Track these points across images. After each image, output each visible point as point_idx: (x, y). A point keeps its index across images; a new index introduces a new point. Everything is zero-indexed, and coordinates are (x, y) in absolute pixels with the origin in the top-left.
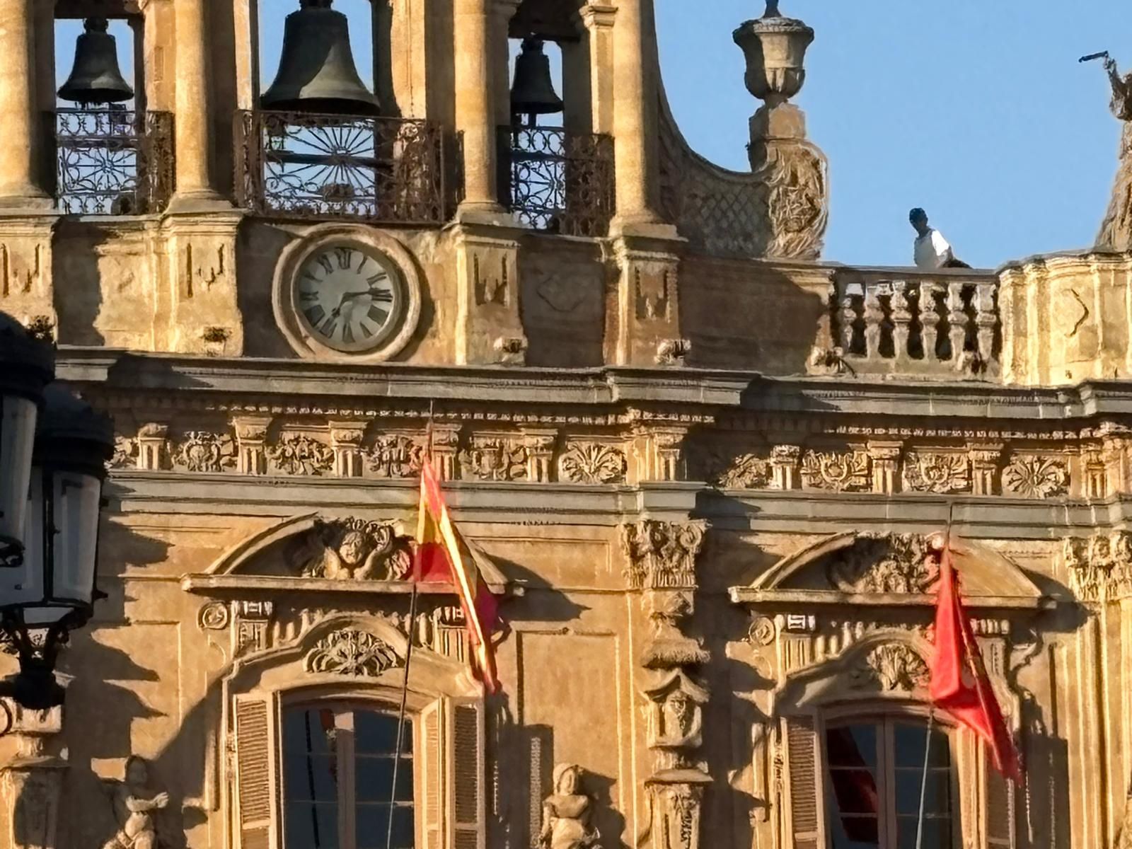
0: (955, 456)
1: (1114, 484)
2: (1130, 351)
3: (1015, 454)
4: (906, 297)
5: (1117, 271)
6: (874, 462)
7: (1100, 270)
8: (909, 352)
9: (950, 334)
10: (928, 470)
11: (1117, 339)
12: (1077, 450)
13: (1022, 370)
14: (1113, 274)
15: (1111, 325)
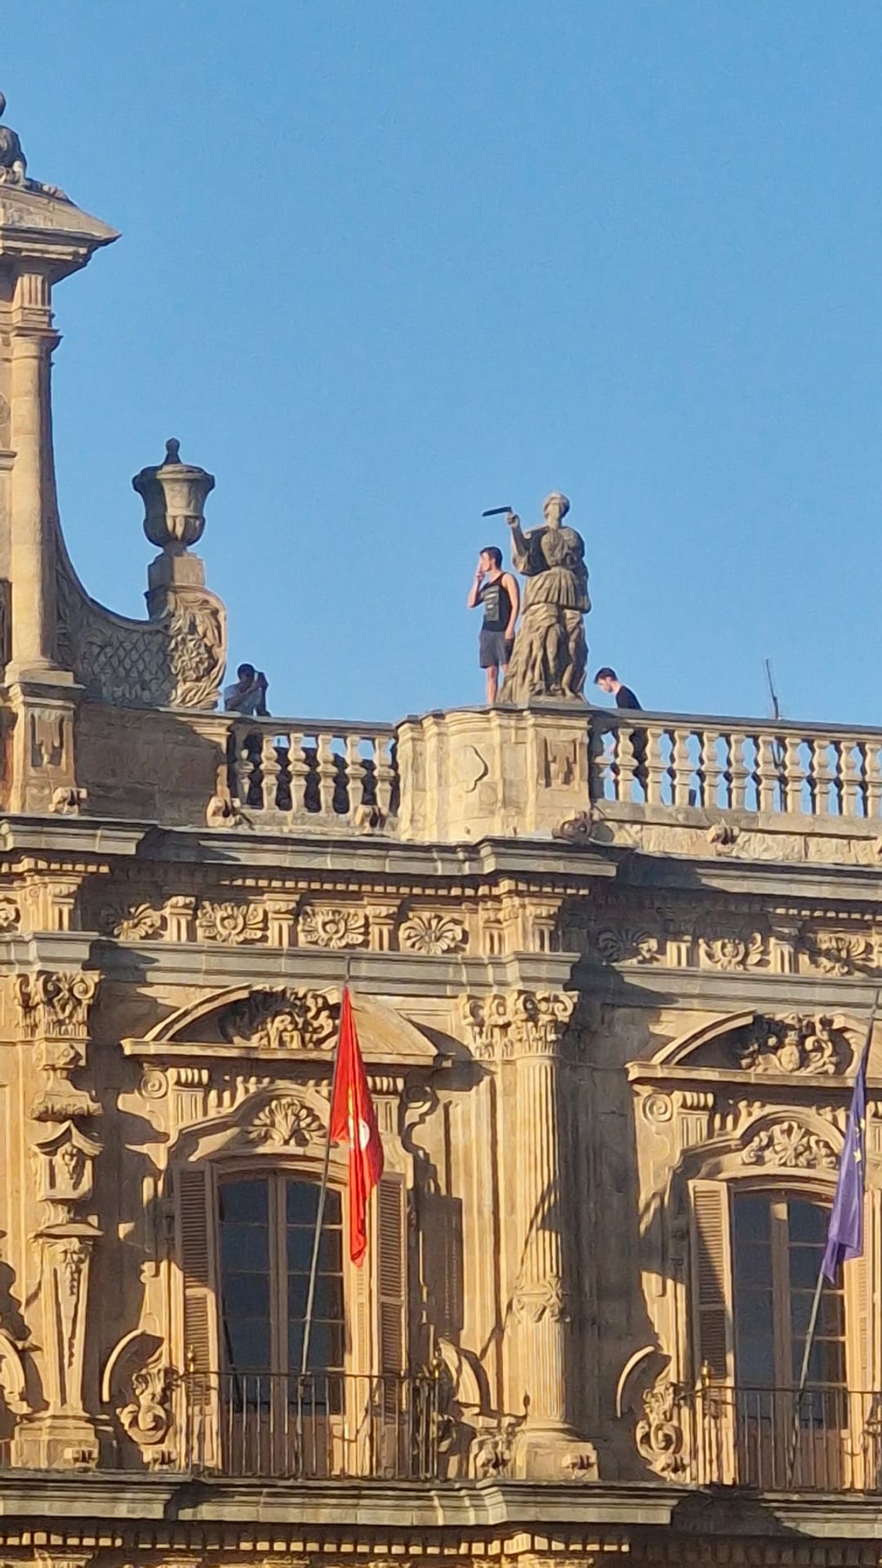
0: (352, 911)
1: (513, 943)
2: (530, 810)
3: (412, 910)
4: (304, 750)
5: (517, 729)
6: (270, 915)
7: (500, 726)
8: (307, 806)
9: (349, 787)
10: (325, 924)
11: (517, 797)
12: (474, 907)
13: (420, 825)
14: (513, 731)
15: (511, 782)
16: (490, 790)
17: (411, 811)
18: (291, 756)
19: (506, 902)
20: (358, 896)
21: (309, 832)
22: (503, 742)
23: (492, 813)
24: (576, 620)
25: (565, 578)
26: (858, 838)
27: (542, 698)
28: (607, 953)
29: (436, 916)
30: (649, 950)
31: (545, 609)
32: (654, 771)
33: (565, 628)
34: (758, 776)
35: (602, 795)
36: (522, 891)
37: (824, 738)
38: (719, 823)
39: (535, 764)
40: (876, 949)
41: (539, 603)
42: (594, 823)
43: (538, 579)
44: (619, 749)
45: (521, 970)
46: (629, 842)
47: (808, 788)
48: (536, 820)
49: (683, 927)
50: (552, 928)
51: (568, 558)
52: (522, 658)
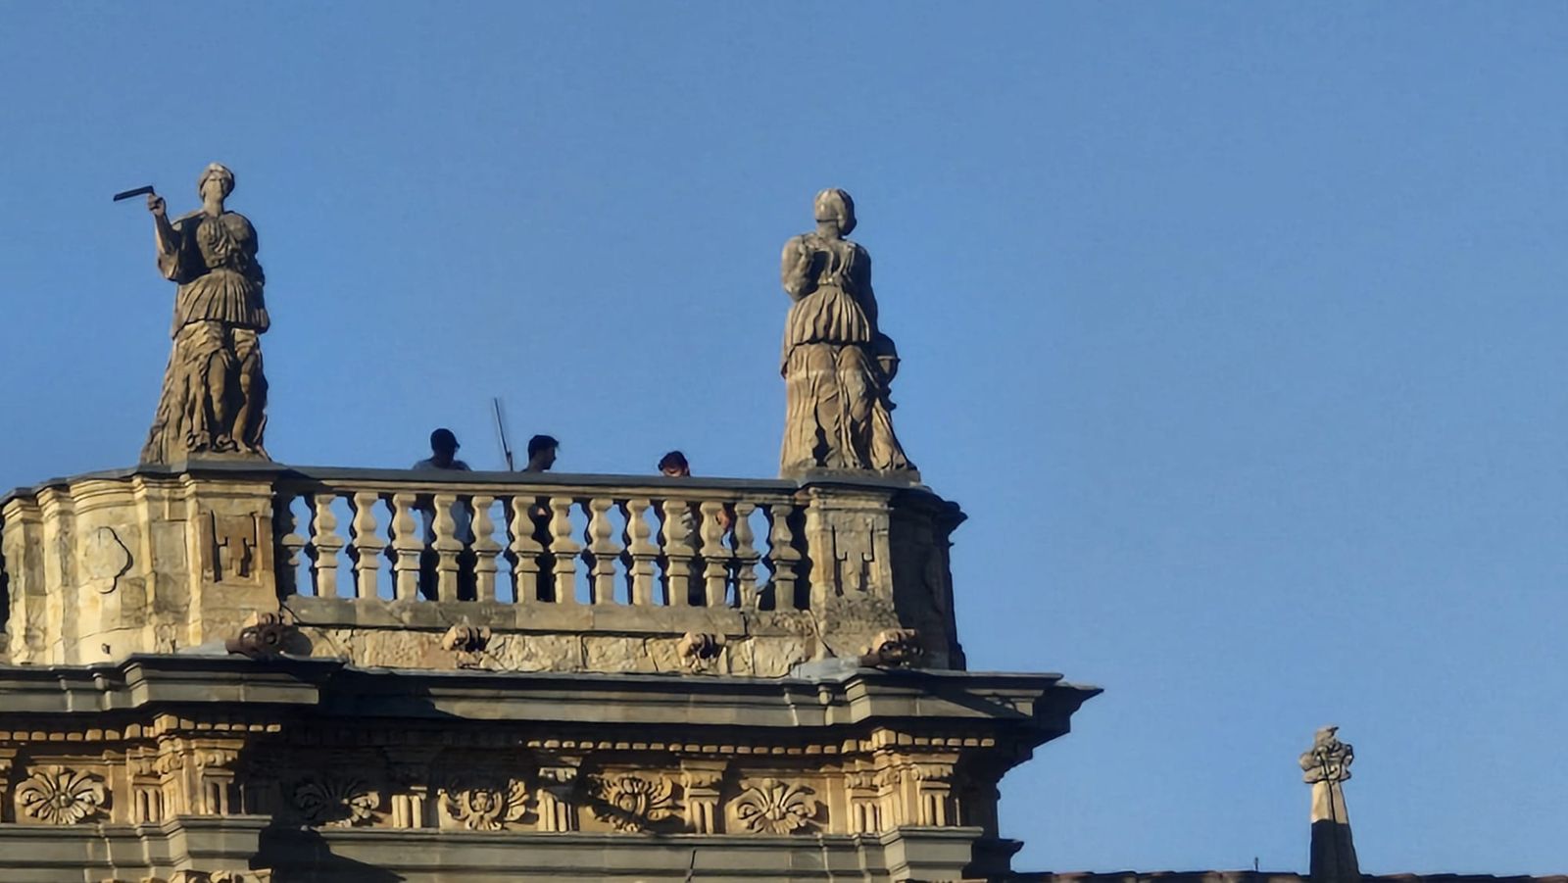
1: (175, 804)
2: (194, 615)
3: (32, 763)
5: (172, 500)
7: (148, 498)
11: (175, 596)
12: (121, 756)
13: (39, 643)
14: (166, 504)
15: (165, 576)
16: (136, 590)
17: (24, 624)
19: (166, 747)
22: (152, 521)
23: (140, 622)
24: (250, 343)
25: (232, 283)
26: (656, 636)
27: (205, 456)
28: (311, 812)
29: (67, 771)
30: (368, 807)
31: (206, 329)
32: (365, 553)
33: (235, 357)
34: (514, 554)
35: (293, 590)
36: (186, 731)
37: (605, 496)
38: (461, 622)
39: (198, 550)
40: (687, 791)
41: (197, 320)
42: (287, 628)
43: (195, 288)
44: (317, 524)
45: (189, 842)
46: (335, 655)
47: (584, 568)
48: (203, 629)
49: (414, 775)
50: (231, 781)
51: (236, 255)
52: (175, 400)
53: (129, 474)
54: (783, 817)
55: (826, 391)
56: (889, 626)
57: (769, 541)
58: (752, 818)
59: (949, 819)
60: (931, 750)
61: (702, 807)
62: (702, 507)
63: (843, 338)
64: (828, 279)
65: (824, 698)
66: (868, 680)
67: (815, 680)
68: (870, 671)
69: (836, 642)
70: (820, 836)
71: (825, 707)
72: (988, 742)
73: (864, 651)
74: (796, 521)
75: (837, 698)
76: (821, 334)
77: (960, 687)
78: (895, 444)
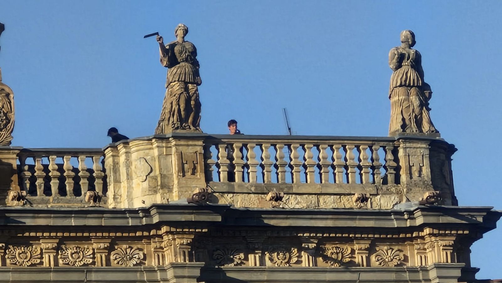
0: (86, 247)
1: (169, 258)
2: (175, 189)
3: (117, 244)
4: (57, 164)
5: (167, 147)
6: (44, 251)
7: (158, 147)
8: (59, 193)
9: (81, 183)
10: (72, 254)
11: (169, 183)
12: (149, 241)
13: (119, 200)
14: (165, 149)
15: (165, 175)
16: (154, 180)
17: (113, 193)
18: (50, 168)
19: (166, 238)
20: (88, 239)
21: (62, 207)
22: (159, 155)
23: (156, 192)
24: (194, 89)
25: (188, 67)
26: (344, 195)
27: (178, 131)
28: (218, 261)
29: (129, 247)
30: (240, 259)
31: (179, 84)
32: (238, 166)
33: (189, 93)
34: (292, 165)
35: (211, 180)
36: (173, 232)
37: (325, 144)
38: (273, 191)
39: (177, 166)
40: (357, 252)
41: (175, 81)
42: (209, 194)
43: (174, 69)
44: (220, 155)
45: (174, 272)
46: (227, 203)
47: (318, 170)
48: (179, 194)
49: (257, 247)
50: (190, 250)
51: (189, 57)
52: (167, 111)
53: (151, 138)
54: (392, 260)
55: (405, 104)
56: (429, 190)
57: (385, 160)
58: (380, 261)
59: (452, 261)
60: (446, 235)
61: (362, 257)
62: (361, 147)
63: (412, 85)
64: (406, 63)
65: (406, 217)
66: (422, 210)
67: (403, 210)
68: (423, 206)
69: (410, 196)
70: (405, 267)
71: (407, 220)
72: (466, 232)
73: (421, 199)
74: (395, 152)
75: (411, 216)
76: (403, 83)
77: (455, 212)
78: (431, 123)
